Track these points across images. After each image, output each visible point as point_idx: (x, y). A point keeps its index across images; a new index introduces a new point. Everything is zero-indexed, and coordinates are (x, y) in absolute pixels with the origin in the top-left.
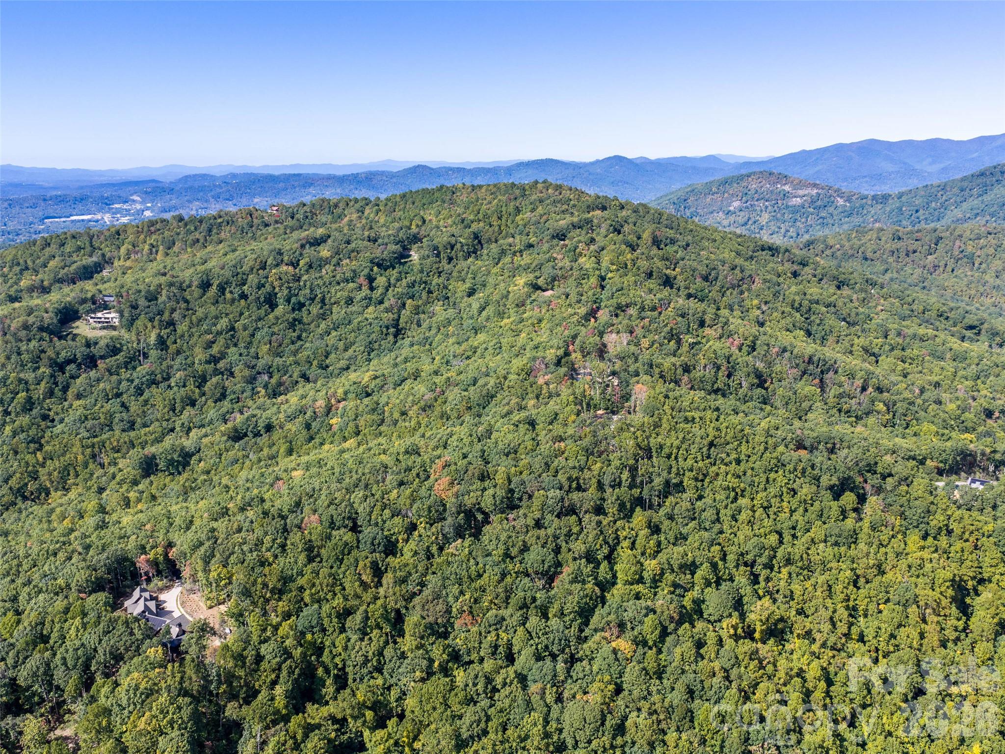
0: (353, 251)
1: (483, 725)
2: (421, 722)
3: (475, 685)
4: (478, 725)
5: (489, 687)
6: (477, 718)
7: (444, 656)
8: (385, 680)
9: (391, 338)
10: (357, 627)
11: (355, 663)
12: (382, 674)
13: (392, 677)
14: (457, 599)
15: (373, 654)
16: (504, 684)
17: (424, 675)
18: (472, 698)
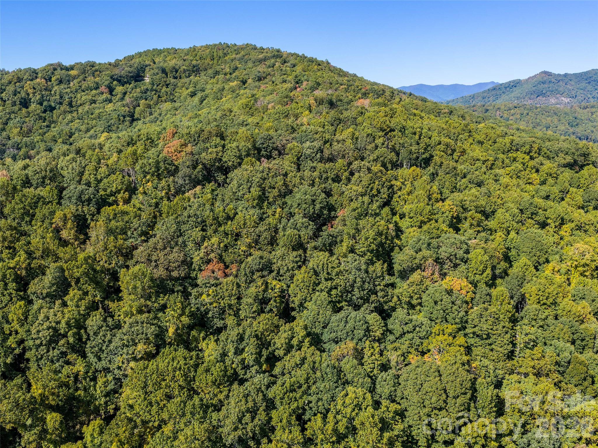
0: (96, 71)
1: (262, 416)
2: (145, 423)
3: (239, 352)
4: (253, 418)
5: (265, 353)
6: (250, 404)
7: (183, 318)
8: (89, 365)
9: (127, 123)
10: (45, 292)
11: (38, 342)
12: (84, 356)
13: (100, 359)
14: (198, 245)
15: (68, 323)
16: (289, 348)
17: (152, 348)
18: (236, 373)
